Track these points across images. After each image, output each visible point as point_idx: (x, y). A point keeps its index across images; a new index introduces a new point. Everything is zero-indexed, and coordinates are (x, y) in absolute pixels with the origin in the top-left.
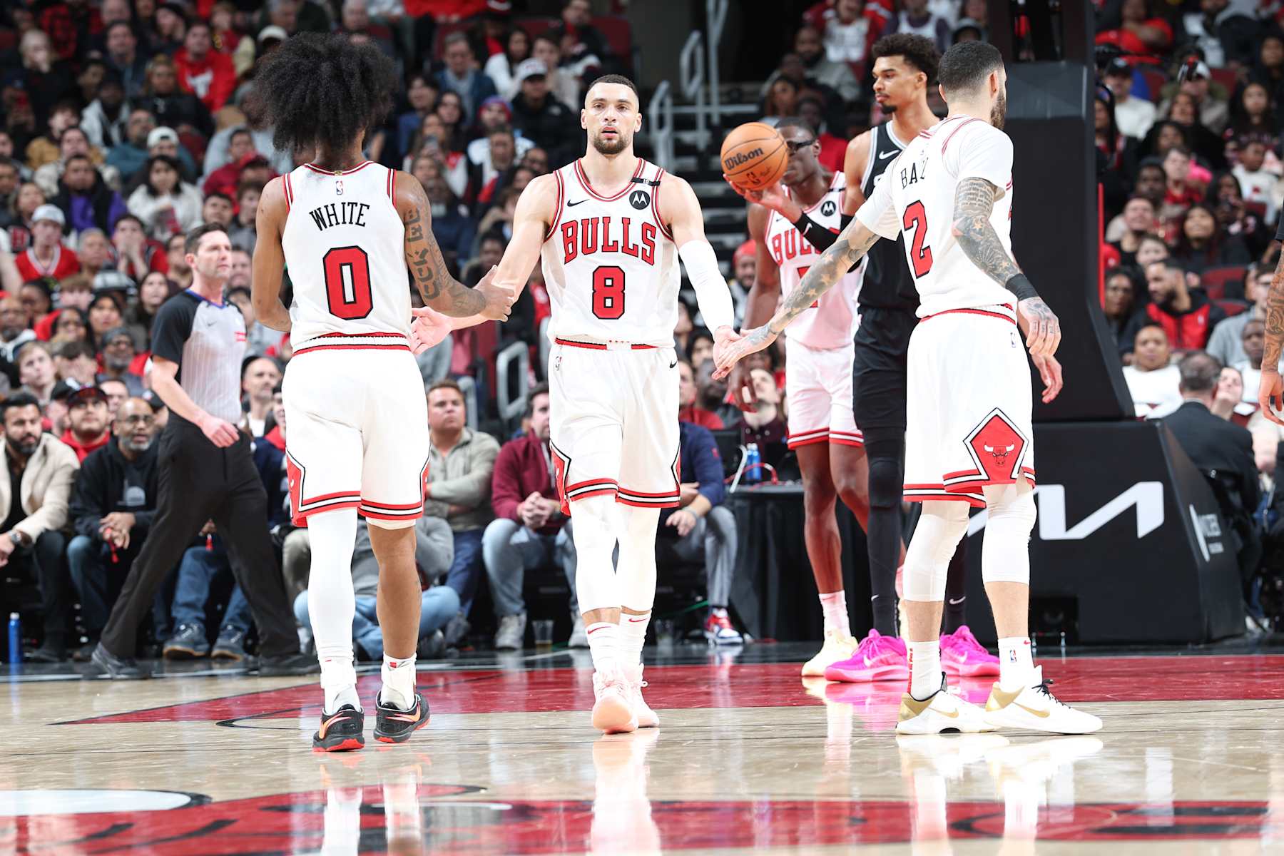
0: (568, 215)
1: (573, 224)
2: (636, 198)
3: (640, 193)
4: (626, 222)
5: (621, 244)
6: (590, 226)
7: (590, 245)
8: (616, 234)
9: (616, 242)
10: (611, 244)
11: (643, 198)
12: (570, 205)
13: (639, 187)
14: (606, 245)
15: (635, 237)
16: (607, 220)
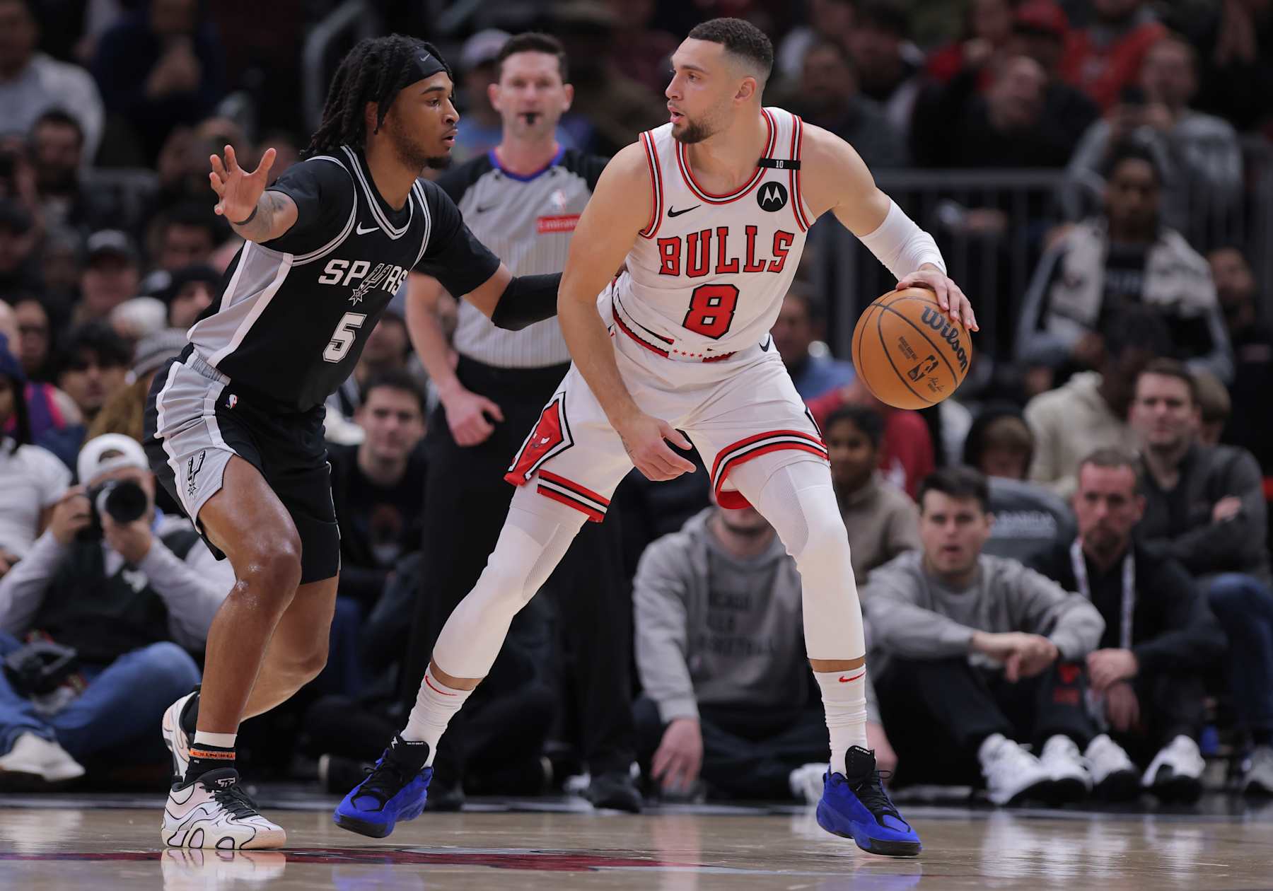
0: (669, 228)
1: (676, 241)
2: (767, 195)
3: (772, 186)
4: (751, 231)
5: (743, 262)
6: (699, 243)
7: (698, 267)
8: (736, 248)
9: (735, 261)
10: (728, 262)
11: (777, 194)
12: (671, 214)
13: (772, 175)
14: (721, 264)
15: (764, 250)
16: (723, 232)
